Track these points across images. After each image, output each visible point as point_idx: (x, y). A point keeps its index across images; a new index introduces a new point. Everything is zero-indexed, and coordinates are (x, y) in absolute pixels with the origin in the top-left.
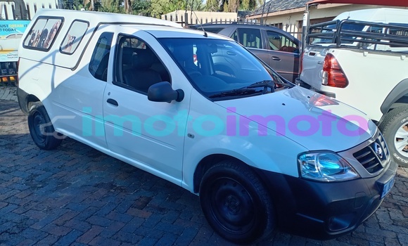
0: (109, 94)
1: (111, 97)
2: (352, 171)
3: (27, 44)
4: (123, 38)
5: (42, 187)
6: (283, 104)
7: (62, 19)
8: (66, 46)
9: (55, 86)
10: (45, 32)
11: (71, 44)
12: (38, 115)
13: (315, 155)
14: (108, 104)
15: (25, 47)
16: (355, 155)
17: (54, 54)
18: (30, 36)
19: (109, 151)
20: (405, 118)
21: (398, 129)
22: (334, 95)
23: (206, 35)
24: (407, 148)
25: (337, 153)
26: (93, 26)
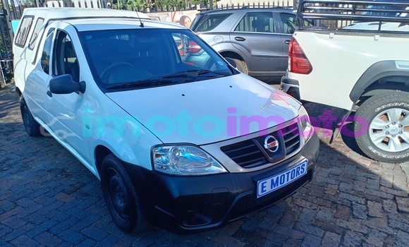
3: (17, 42)
4: (59, 33)
5: (7, 170)
6: (183, 95)
7: (33, 17)
8: (31, 41)
9: (26, 79)
11: (34, 40)
16: (224, 149)
17: (25, 50)
20: (380, 107)
21: (372, 119)
22: (297, 83)
23: (142, 25)
24: (386, 140)
25: (198, 146)
26: (45, 23)
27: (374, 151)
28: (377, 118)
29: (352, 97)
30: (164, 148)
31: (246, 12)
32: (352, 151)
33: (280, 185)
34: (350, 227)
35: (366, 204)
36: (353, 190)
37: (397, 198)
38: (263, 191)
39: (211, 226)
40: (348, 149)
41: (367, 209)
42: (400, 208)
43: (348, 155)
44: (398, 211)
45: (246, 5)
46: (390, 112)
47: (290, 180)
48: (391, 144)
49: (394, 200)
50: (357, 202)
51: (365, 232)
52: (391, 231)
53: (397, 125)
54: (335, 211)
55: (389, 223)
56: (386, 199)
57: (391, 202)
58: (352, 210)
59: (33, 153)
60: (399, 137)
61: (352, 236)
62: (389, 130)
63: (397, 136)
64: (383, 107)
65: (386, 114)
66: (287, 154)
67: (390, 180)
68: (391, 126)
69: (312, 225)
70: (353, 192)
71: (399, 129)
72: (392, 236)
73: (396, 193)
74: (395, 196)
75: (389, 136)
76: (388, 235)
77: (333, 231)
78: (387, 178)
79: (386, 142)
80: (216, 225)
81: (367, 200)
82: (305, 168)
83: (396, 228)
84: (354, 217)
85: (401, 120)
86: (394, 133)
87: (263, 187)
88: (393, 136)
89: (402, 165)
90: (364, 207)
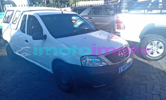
0: (26, 38)
1: (26, 39)
2: (104, 62)
3: (4, 21)
4: (30, 16)
5: (6, 74)
6: (85, 38)
7: (13, 11)
8: (14, 21)
9: (12, 36)
10: (9, 16)
11: (15, 20)
12: (9, 48)
13: (88, 57)
14: (26, 42)
15: (3, 22)
16: (106, 56)
17: (10, 24)
18: (5, 18)
19: (29, 60)
20: (150, 40)
21: (147, 45)
22: (119, 33)
23: (62, 13)
24: (152, 53)
25: (97, 56)
26: (21, 13)
27: (148, 57)
28: (149, 45)
29: (140, 37)
30: (84, 57)
31: (92, 7)
32: (139, 58)
33: (125, 69)
34: (147, 83)
35: (150, 75)
36: (144, 71)
37: (160, 72)
38: (120, 71)
39: (104, 85)
40: (138, 57)
41: (151, 77)
42: (162, 76)
43: (138, 59)
44: (161, 76)
45: (91, 5)
46: (153, 42)
47: (128, 67)
48: (154, 54)
49: (159, 73)
50: (147, 75)
51: (153, 84)
52: (161, 84)
53: (156, 47)
54: (140, 79)
55: (160, 81)
56: (156, 73)
57: (158, 74)
58: (146, 78)
59: (15, 67)
60: (157, 51)
61: (149, 86)
62: (153, 49)
63: (156, 51)
64: (151, 40)
65: (152, 43)
66: (126, 58)
67: (156, 67)
68: (154, 47)
69: (134, 84)
70: (144, 72)
71: (157, 48)
72: (162, 85)
73: (158, 71)
74: (159, 72)
75: (153, 51)
76: (161, 85)
77: (142, 85)
78: (154, 66)
79: (152, 54)
80: (105, 85)
81: (150, 74)
82: (132, 62)
83: (163, 82)
84: (147, 80)
85: (157, 45)
86: (155, 50)
87: (120, 70)
88: (155, 51)
89: (158, 61)
90: (150, 76)
